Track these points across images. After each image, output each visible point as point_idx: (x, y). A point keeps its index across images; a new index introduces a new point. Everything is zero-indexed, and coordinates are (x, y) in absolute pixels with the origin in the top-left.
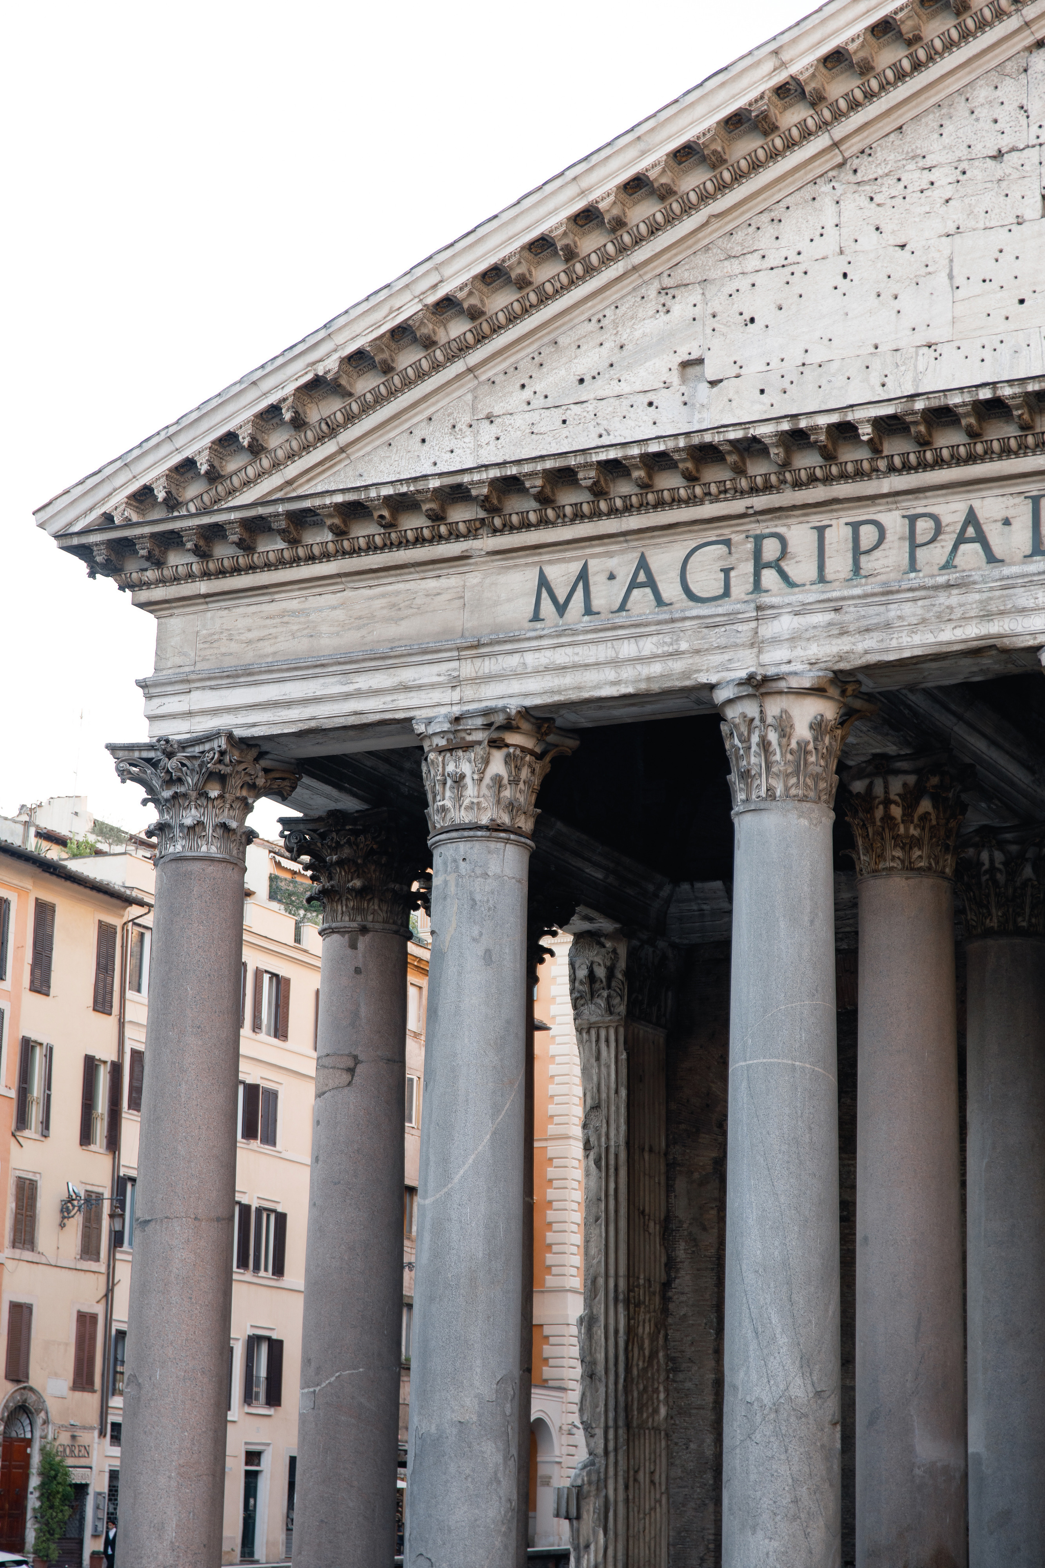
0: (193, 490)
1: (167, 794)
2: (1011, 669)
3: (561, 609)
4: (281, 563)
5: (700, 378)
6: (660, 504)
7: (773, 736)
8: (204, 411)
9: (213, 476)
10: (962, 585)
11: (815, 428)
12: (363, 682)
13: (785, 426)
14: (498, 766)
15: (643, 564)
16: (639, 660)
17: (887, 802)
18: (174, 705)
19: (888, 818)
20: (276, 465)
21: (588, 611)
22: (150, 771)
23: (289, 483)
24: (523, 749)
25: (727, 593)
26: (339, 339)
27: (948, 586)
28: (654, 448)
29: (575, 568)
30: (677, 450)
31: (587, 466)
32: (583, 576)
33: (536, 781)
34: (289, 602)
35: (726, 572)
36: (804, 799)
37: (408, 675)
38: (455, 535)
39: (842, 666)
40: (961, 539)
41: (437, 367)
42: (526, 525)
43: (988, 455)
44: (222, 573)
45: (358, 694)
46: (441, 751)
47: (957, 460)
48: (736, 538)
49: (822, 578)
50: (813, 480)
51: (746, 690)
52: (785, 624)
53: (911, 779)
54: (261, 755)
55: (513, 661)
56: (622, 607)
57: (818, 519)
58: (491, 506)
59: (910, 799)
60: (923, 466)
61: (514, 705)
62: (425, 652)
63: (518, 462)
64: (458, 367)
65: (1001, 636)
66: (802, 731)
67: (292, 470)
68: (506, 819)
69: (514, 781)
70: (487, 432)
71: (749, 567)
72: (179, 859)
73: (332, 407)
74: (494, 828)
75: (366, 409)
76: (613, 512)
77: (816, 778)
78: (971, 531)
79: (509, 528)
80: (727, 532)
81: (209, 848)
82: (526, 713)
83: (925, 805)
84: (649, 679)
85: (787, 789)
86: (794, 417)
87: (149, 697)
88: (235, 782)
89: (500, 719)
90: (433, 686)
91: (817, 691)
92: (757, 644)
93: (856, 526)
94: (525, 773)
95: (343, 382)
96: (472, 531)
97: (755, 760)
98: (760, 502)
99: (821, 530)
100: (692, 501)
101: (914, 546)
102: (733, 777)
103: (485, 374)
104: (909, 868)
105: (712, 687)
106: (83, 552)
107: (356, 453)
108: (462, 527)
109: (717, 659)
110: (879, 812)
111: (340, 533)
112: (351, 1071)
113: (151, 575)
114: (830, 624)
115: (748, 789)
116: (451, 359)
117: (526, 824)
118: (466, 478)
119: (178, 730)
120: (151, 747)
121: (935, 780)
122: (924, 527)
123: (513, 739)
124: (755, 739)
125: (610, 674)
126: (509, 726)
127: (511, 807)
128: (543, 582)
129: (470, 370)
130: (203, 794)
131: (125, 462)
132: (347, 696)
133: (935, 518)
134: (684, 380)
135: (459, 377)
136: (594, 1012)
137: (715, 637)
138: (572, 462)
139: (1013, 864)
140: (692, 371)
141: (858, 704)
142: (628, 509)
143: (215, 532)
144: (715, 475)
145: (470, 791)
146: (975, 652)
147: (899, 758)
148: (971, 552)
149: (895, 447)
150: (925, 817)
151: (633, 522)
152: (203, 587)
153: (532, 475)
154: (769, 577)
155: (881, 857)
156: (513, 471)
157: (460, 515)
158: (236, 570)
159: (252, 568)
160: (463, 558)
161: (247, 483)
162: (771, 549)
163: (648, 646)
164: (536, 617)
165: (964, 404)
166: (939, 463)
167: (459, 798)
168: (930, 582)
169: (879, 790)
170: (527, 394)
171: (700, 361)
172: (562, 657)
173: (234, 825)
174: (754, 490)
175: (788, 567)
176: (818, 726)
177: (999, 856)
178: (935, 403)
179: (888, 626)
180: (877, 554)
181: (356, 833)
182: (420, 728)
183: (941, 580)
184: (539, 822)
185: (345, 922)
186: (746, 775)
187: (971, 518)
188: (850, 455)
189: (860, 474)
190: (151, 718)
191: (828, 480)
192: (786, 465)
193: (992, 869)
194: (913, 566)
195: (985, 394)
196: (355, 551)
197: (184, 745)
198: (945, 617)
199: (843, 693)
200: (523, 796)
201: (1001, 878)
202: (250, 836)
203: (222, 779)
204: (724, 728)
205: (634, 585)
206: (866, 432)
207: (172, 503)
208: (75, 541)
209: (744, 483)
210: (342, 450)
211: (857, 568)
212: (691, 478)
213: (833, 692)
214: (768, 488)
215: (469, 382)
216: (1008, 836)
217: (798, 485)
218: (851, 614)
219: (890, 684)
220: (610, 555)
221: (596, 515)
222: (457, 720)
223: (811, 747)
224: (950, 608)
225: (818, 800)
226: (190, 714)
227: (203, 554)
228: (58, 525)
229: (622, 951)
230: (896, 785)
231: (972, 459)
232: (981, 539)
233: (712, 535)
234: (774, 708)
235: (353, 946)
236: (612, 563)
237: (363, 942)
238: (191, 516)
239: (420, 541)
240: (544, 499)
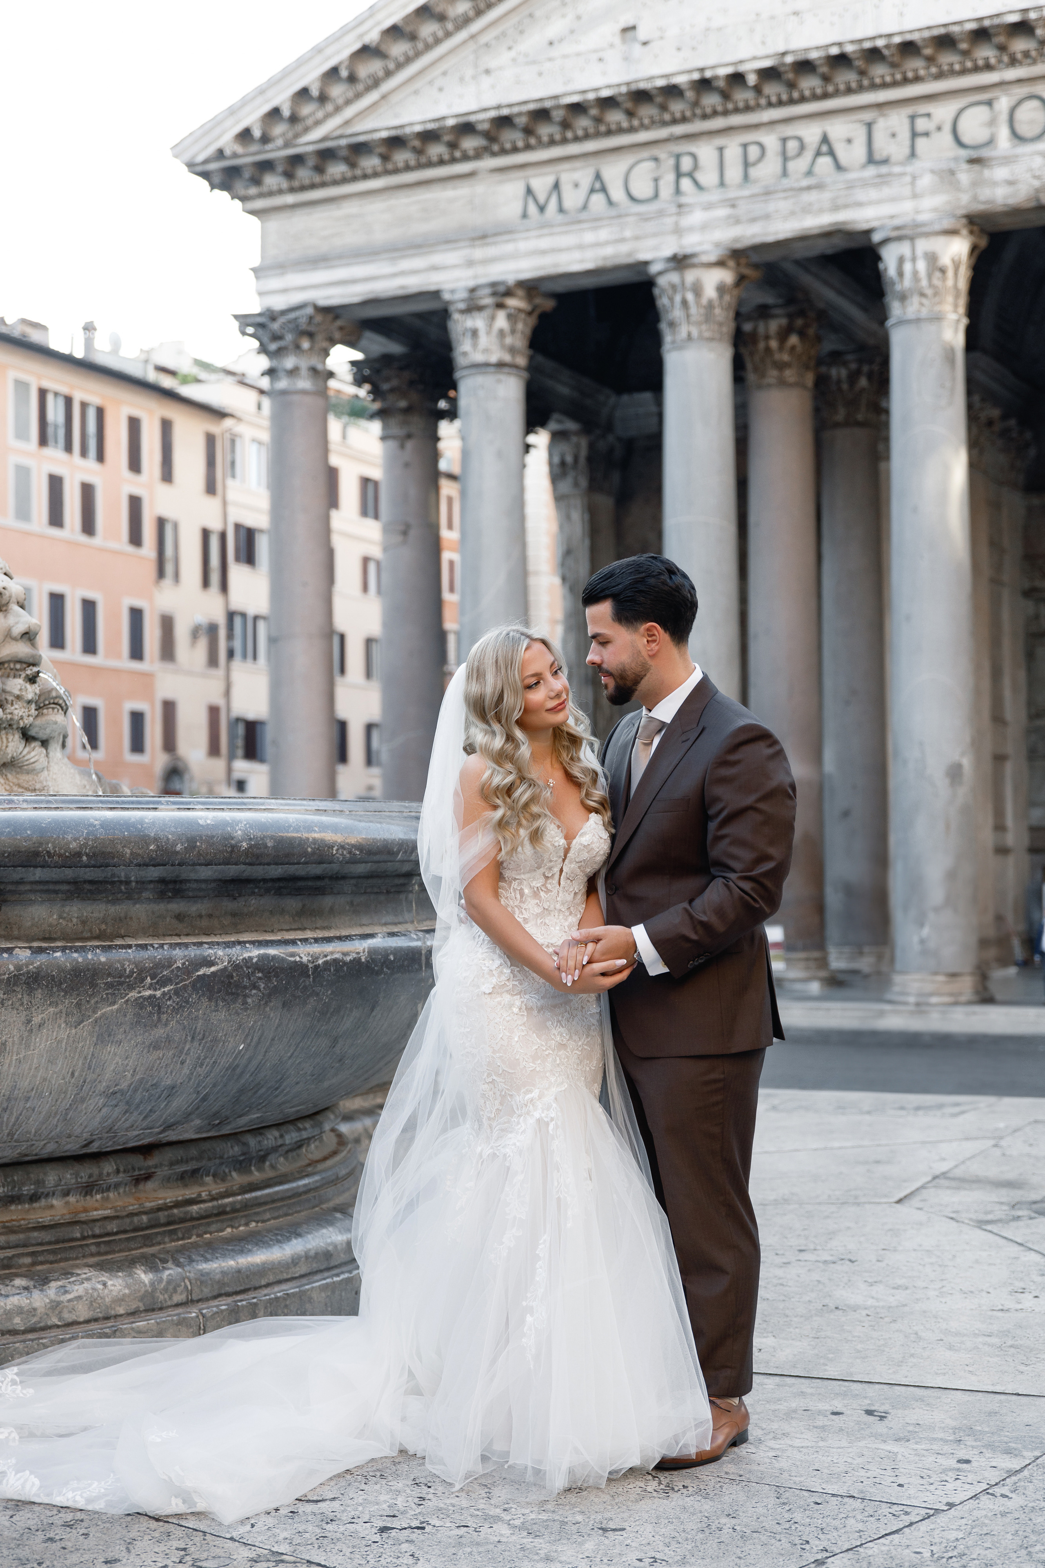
0: (279, 130)
1: (273, 347)
2: (853, 244)
3: (542, 209)
4: (344, 180)
5: (635, 39)
6: (609, 133)
7: (690, 297)
8: (286, 73)
9: (294, 119)
10: (819, 187)
11: (716, 78)
12: (406, 264)
13: (696, 76)
14: (501, 321)
15: (598, 177)
16: (597, 245)
17: (767, 338)
18: (274, 283)
19: (768, 349)
20: (338, 109)
21: (561, 210)
22: (261, 332)
23: (347, 123)
24: (520, 310)
25: (656, 196)
26: (380, 16)
27: (809, 188)
28: (605, 93)
29: (550, 180)
30: (620, 94)
31: (558, 107)
32: (556, 186)
33: (528, 331)
34: (350, 208)
35: (656, 180)
36: (711, 339)
37: (437, 258)
38: (466, 158)
39: (739, 246)
40: (818, 154)
41: (448, 35)
42: (515, 150)
43: (837, 93)
44: (303, 188)
45: (403, 273)
46: (463, 312)
47: (815, 97)
48: (662, 156)
49: (722, 184)
50: (715, 113)
51: (672, 265)
52: (696, 217)
53: (784, 321)
54: (337, 317)
55: (509, 248)
56: (585, 207)
57: (719, 141)
58: (490, 137)
59: (783, 336)
60: (792, 102)
61: (511, 279)
62: (448, 242)
63: (510, 106)
64: (463, 35)
65: (844, 223)
66: (710, 292)
67: (349, 112)
68: (507, 358)
69: (513, 331)
70: (486, 81)
71: (670, 177)
72: (284, 393)
73: (374, 67)
74: (500, 365)
75: (400, 66)
76: (577, 139)
77: (720, 324)
78: (824, 148)
79: (503, 152)
80: (656, 151)
81: (304, 383)
82: (521, 284)
83: (794, 340)
84: (605, 258)
85: (700, 332)
86: (702, 70)
87: (257, 278)
88: (319, 337)
89: (502, 289)
90: (455, 266)
91: (720, 264)
92: (678, 231)
93: (745, 146)
94: (520, 326)
95: (383, 48)
96: (478, 155)
97: (677, 313)
98: (679, 130)
99: (721, 149)
100: (631, 130)
101: (785, 158)
102: (663, 326)
103: (484, 39)
104: (782, 383)
105: (646, 263)
106: (205, 175)
107: (394, 99)
108: (471, 153)
109: (651, 242)
110: (762, 345)
111: (385, 158)
112: (405, 533)
113: (253, 191)
114: (729, 217)
115: (674, 333)
116: (458, 28)
117: (522, 361)
118: (472, 118)
119: (279, 303)
120: (259, 315)
121: (799, 322)
122: (792, 145)
123: (512, 302)
124: (678, 298)
125: (577, 255)
126: (508, 293)
127: (512, 350)
128: (529, 191)
129: (473, 37)
130: (298, 347)
131: (232, 111)
132: (394, 275)
133: (800, 139)
134: (624, 41)
135: (464, 42)
136: (566, 486)
137: (650, 227)
138: (548, 104)
139: (853, 377)
140: (630, 34)
141: (747, 271)
142: (587, 137)
143: (297, 160)
144: (647, 111)
145: (484, 340)
146: (828, 234)
147: (776, 306)
148: (825, 161)
149: (772, 90)
150: (793, 348)
151: (591, 146)
152: (290, 199)
153: (520, 114)
154: (685, 183)
155: (763, 375)
156: (505, 112)
157: (469, 144)
158: (313, 186)
159: (323, 185)
160: (471, 175)
161: (318, 123)
162: (686, 164)
163: (604, 234)
164: (525, 215)
165: (820, 58)
166: (803, 99)
167: (475, 345)
168: (796, 185)
169: (761, 329)
170: (512, 54)
171: (633, 28)
172: (545, 243)
173: (319, 367)
174: (674, 121)
175: (700, 177)
176: (721, 289)
177: (844, 373)
178: (801, 57)
179: (767, 217)
180: (760, 166)
181: (401, 369)
182: (447, 296)
183: (805, 183)
184: (531, 359)
185: (396, 431)
186: (672, 324)
187: (825, 140)
188: (741, 96)
189: (748, 109)
190: (261, 294)
191: (726, 113)
192: (696, 104)
193: (839, 382)
194: (785, 173)
195: (835, 51)
196: (396, 171)
197: (283, 312)
198: (807, 210)
199: (738, 264)
200: (519, 341)
201: (845, 386)
202: (331, 375)
203: (311, 335)
204: (656, 291)
205: (592, 191)
206: (752, 79)
207: (265, 139)
208: (199, 169)
209: (667, 117)
210: (384, 97)
211: (746, 177)
212: (630, 114)
213: (731, 263)
214: (684, 120)
215: (472, 46)
216: (850, 357)
217: (705, 117)
218: (743, 208)
219: (769, 257)
220: (574, 170)
221: (564, 141)
222: (473, 290)
223: (716, 303)
224: (810, 204)
225: (720, 340)
226: (285, 291)
227: (289, 175)
228: (187, 156)
229: (584, 443)
230: (774, 326)
231: (825, 96)
232: (832, 153)
233: (645, 153)
234: (690, 276)
235: (402, 446)
236: (577, 176)
237: (410, 445)
238: (279, 149)
239: (441, 162)
240: (528, 131)
